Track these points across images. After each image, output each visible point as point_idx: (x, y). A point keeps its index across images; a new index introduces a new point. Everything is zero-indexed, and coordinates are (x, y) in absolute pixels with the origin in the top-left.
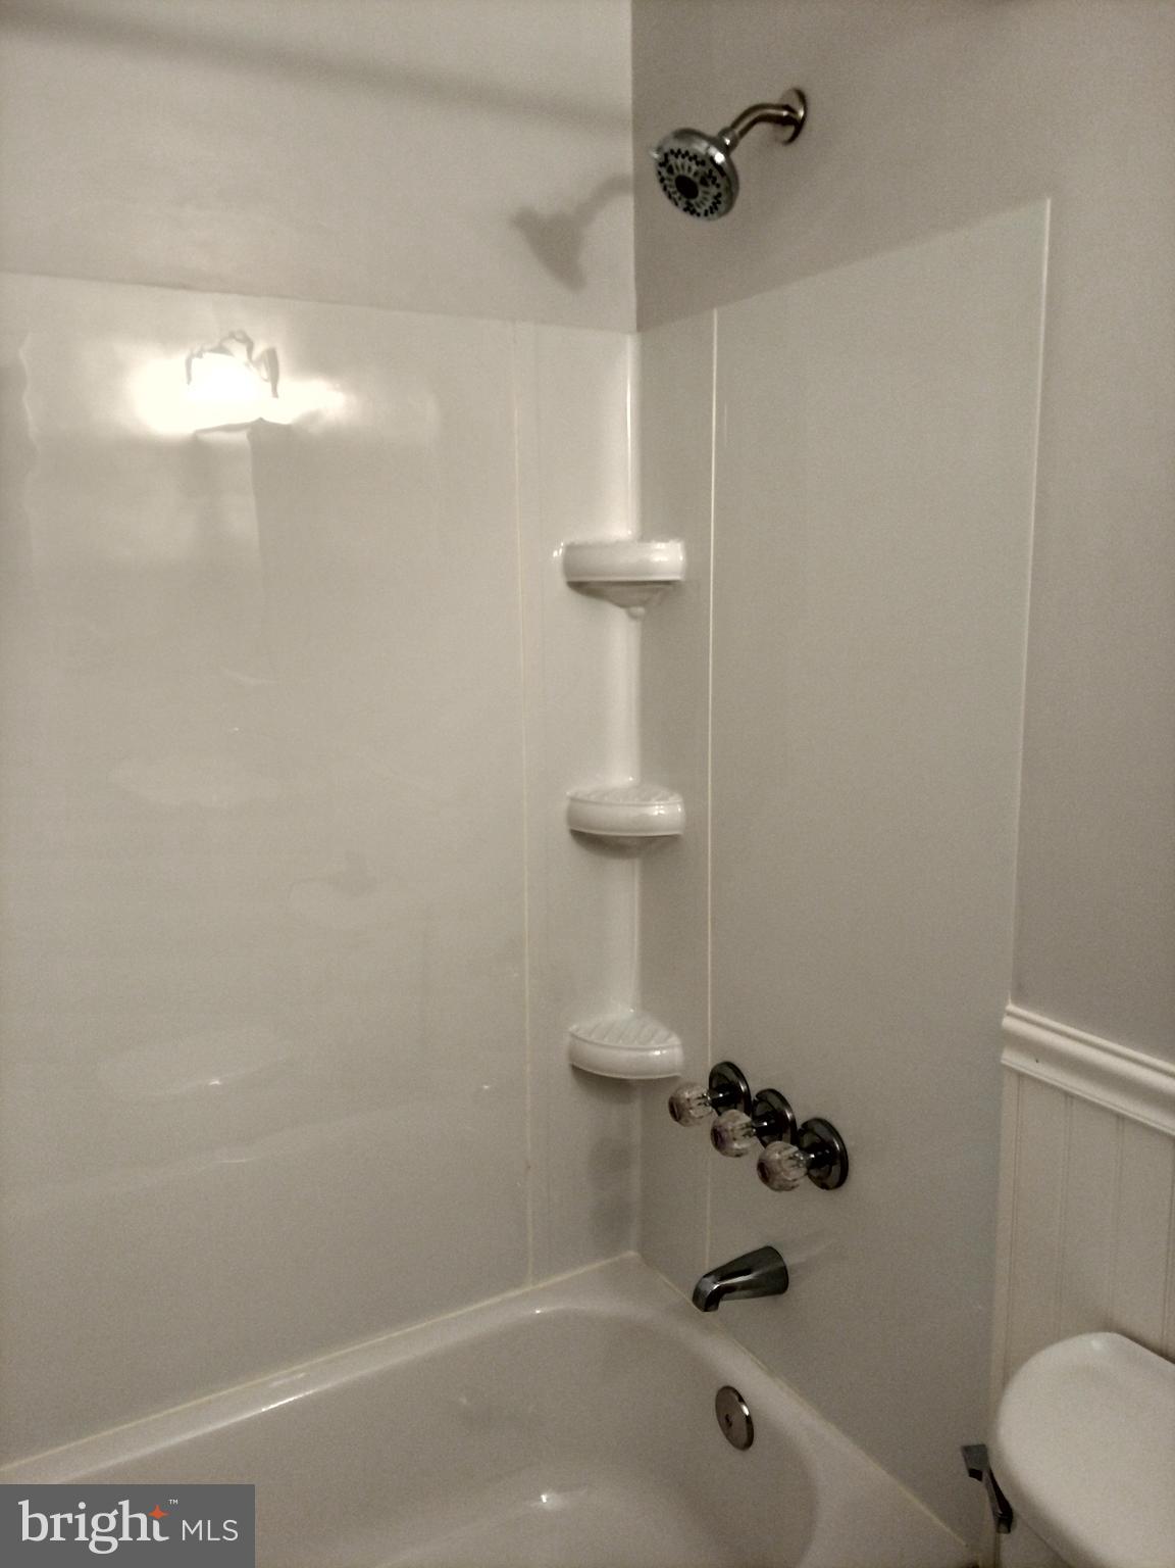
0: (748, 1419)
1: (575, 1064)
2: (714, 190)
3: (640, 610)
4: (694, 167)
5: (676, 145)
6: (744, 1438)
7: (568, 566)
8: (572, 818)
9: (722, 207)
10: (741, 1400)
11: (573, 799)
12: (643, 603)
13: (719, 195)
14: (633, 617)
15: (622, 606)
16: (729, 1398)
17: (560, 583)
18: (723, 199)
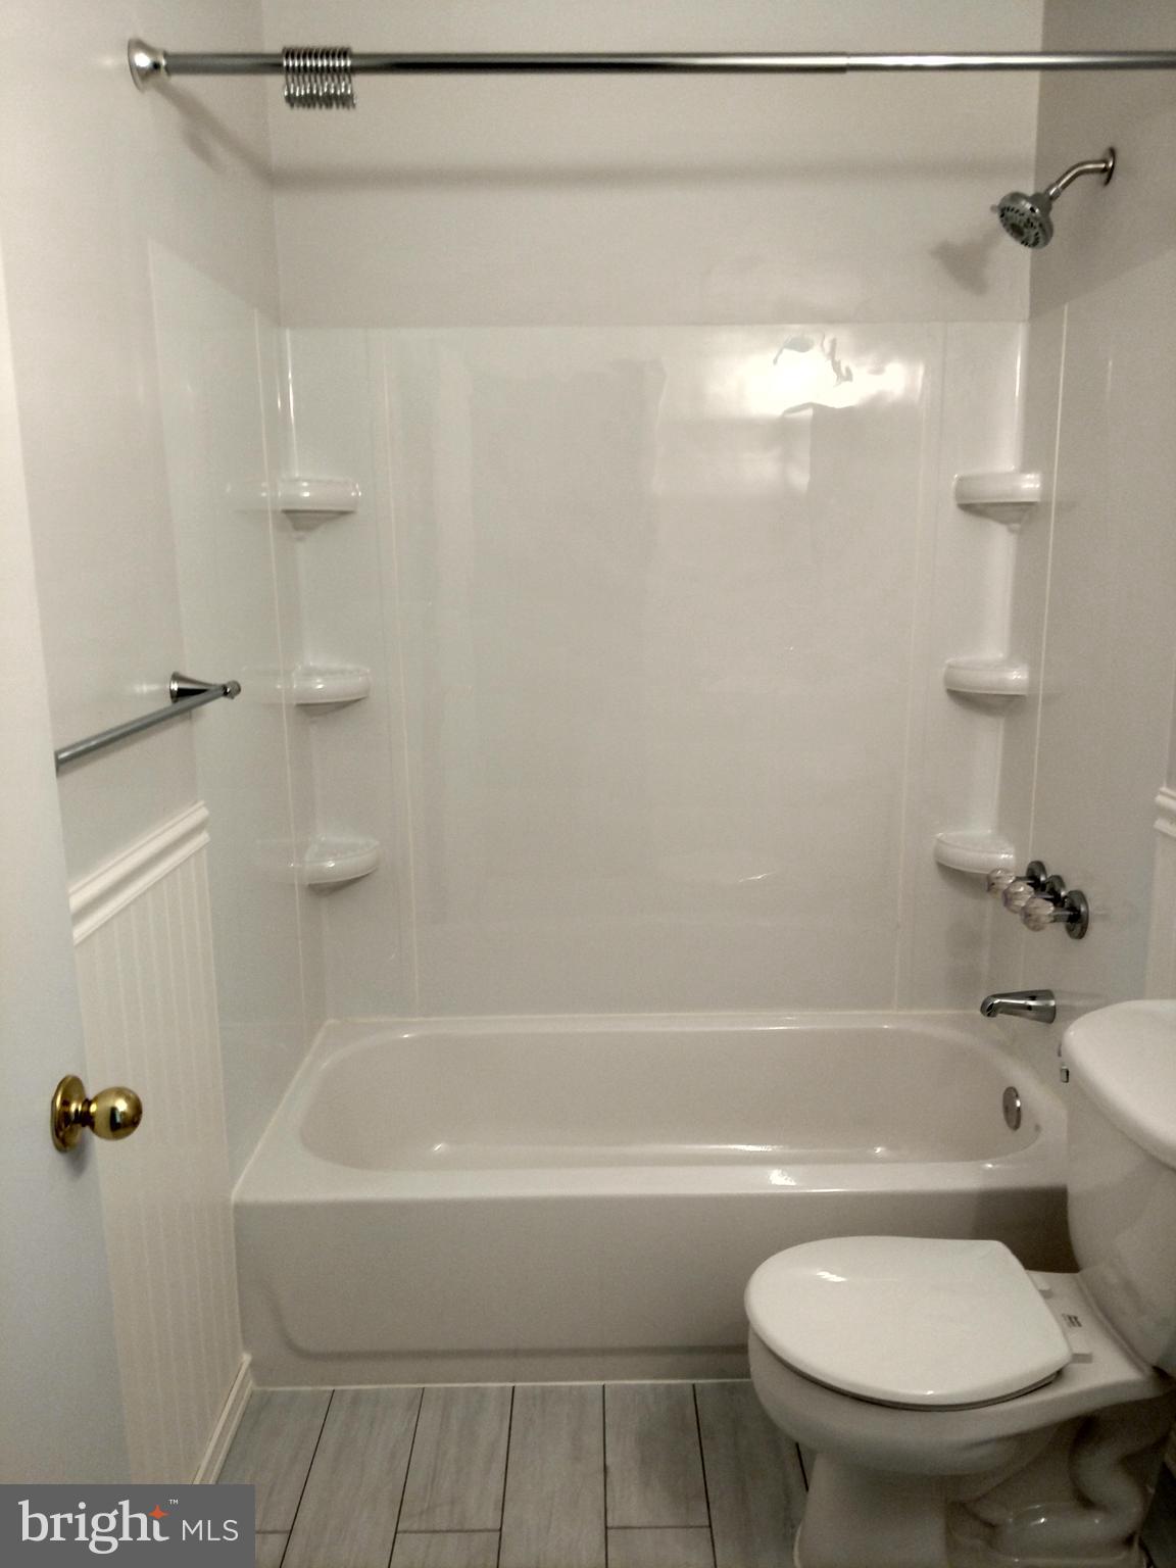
0: (1019, 1108)
1: (940, 861)
2: (1033, 232)
3: (1016, 526)
4: (1019, 218)
5: (1008, 204)
6: (1014, 1123)
7: (959, 494)
8: (948, 680)
9: (1041, 241)
10: (1017, 1096)
11: (950, 666)
12: (1019, 520)
13: (1037, 234)
14: (1011, 531)
15: (1002, 522)
16: (1011, 1094)
17: (952, 504)
18: (1040, 235)
